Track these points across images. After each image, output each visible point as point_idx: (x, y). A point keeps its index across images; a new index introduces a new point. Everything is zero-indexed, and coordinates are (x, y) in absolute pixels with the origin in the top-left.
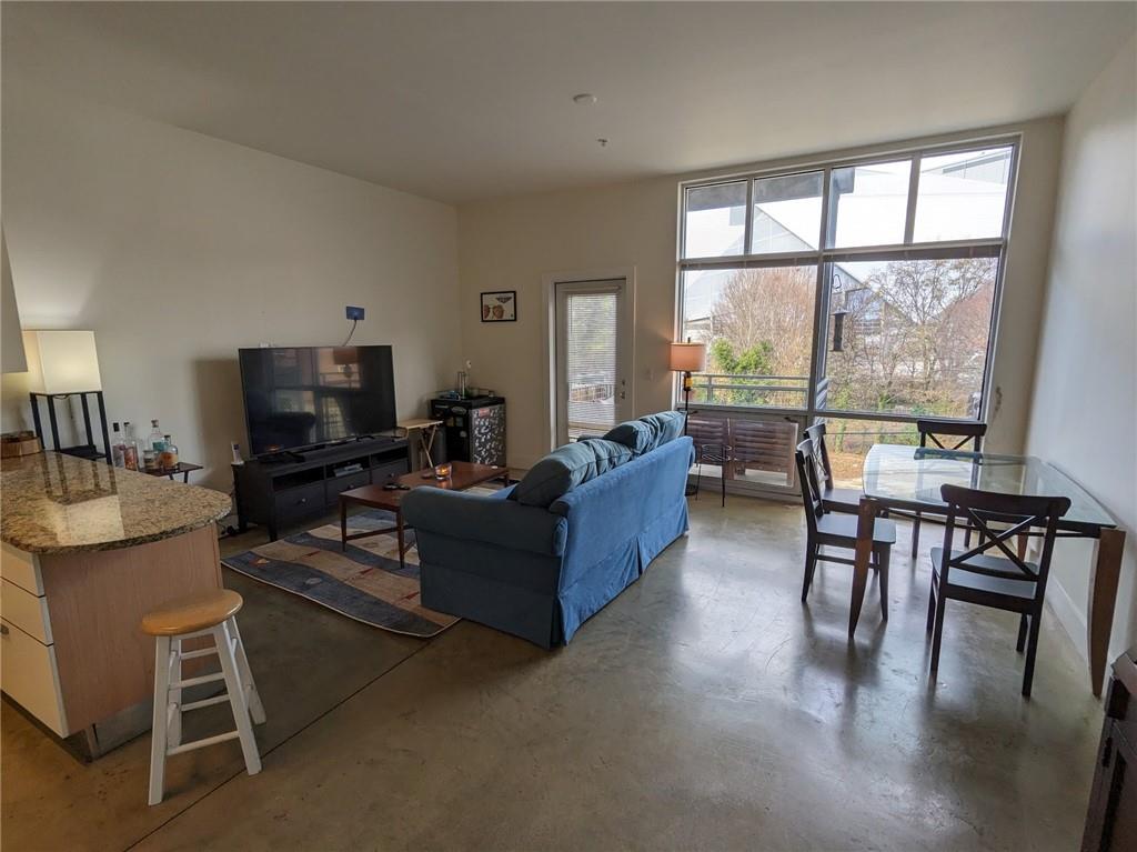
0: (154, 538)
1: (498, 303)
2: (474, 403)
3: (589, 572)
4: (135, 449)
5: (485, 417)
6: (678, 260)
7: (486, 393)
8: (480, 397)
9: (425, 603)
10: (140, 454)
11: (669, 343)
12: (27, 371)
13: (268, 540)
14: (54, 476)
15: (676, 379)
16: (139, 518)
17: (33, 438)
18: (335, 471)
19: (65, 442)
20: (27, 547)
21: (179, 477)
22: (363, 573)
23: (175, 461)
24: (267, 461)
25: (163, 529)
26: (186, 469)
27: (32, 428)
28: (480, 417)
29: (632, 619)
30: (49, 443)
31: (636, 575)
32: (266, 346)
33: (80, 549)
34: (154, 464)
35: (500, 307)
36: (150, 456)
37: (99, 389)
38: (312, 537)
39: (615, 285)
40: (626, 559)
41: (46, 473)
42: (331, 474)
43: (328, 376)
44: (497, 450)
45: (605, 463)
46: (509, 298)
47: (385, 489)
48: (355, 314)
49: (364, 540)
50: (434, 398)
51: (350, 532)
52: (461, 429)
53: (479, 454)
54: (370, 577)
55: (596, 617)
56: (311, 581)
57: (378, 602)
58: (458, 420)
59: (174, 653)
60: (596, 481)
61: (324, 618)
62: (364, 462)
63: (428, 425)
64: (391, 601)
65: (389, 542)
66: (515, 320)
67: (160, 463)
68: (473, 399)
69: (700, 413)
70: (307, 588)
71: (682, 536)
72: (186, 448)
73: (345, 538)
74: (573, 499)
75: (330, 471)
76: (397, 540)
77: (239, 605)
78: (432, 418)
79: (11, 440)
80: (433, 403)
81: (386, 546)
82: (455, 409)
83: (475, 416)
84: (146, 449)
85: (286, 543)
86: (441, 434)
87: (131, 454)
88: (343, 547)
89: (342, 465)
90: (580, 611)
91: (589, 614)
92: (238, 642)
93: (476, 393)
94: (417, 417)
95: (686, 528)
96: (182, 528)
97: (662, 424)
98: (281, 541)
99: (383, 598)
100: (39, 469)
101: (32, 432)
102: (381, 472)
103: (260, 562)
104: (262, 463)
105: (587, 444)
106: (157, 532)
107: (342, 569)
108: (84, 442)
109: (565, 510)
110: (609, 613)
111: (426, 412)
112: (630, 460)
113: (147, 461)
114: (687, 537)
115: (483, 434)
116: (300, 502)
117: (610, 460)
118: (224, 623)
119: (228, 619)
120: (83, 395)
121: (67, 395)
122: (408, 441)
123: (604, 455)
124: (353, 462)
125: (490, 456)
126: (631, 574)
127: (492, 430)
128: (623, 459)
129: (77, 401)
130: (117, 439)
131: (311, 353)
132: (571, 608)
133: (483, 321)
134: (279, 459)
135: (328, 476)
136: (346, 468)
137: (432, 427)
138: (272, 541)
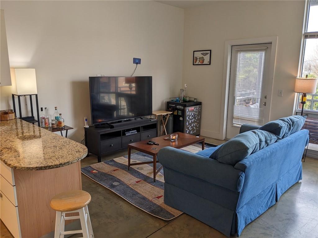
0: (57, 166)
1: (202, 56)
2: (187, 104)
3: (251, 200)
4: (48, 119)
5: (192, 111)
6: (303, 32)
7: (193, 99)
8: (190, 101)
9: (166, 202)
10: (50, 121)
11: (295, 78)
12: (11, 85)
13: (97, 162)
14: (20, 130)
15: (297, 97)
16: (51, 155)
17: (13, 113)
18: (126, 133)
19: (24, 115)
20: (9, 165)
21: (64, 132)
22: (137, 182)
23: (63, 125)
24: (98, 126)
25: (61, 162)
26: (67, 129)
27: (12, 108)
28: (190, 111)
29: (273, 227)
30: (18, 116)
31: (274, 202)
32: (100, 76)
33: (28, 169)
34: (55, 126)
35: (203, 57)
36: (54, 122)
37: (36, 93)
38: (115, 162)
39: (265, 47)
40: (270, 193)
41: (17, 129)
42: (124, 134)
43: (121, 88)
44: (196, 127)
45: (263, 143)
46: (207, 54)
47: (148, 144)
48: (137, 61)
49: (138, 166)
50: (168, 101)
51: (132, 161)
52: (180, 116)
53: (188, 128)
54: (140, 185)
55: (253, 223)
56: (115, 184)
57: (144, 198)
58: (180, 112)
59: (62, 217)
60: (259, 153)
61: (121, 203)
62: (138, 129)
63: (166, 114)
64: (150, 198)
65: (148, 168)
66: (210, 64)
67: (57, 125)
68: (187, 103)
69: (309, 115)
70: (113, 186)
71: (298, 182)
72: (68, 120)
73: (130, 164)
74: (248, 163)
75: (124, 133)
76: (152, 168)
77: (90, 199)
78: (167, 110)
79: (6, 113)
80: (168, 103)
81: (147, 170)
82: (178, 107)
83: (187, 110)
84: (52, 119)
85: (105, 164)
86: (171, 118)
87: (47, 121)
88: (128, 168)
89: (128, 130)
90: (246, 220)
91: (250, 221)
92: (88, 215)
93: (188, 99)
94: (160, 110)
95: (300, 178)
96: (68, 162)
97: (293, 122)
98: (102, 162)
99: (146, 196)
100: (14, 127)
101: (12, 110)
102: (145, 134)
103: (94, 171)
104: (96, 127)
105: (255, 132)
106: (58, 164)
107: (128, 179)
108: (30, 115)
109: (244, 168)
110: (260, 221)
111: (164, 107)
112: (276, 141)
113: (52, 124)
114: (301, 183)
115: (190, 119)
116: (111, 146)
117: (266, 142)
118: (84, 208)
119: (85, 206)
120: (31, 96)
121: (25, 95)
122: (157, 121)
123: (263, 139)
124: (133, 129)
125: (193, 130)
126: (272, 202)
127: (195, 118)
128: (273, 141)
129: (28, 97)
130: (42, 114)
131: (116, 79)
132: (242, 218)
133: (193, 65)
134: (103, 126)
135: (123, 135)
136: (130, 132)
137: (167, 114)
138: (98, 162)
